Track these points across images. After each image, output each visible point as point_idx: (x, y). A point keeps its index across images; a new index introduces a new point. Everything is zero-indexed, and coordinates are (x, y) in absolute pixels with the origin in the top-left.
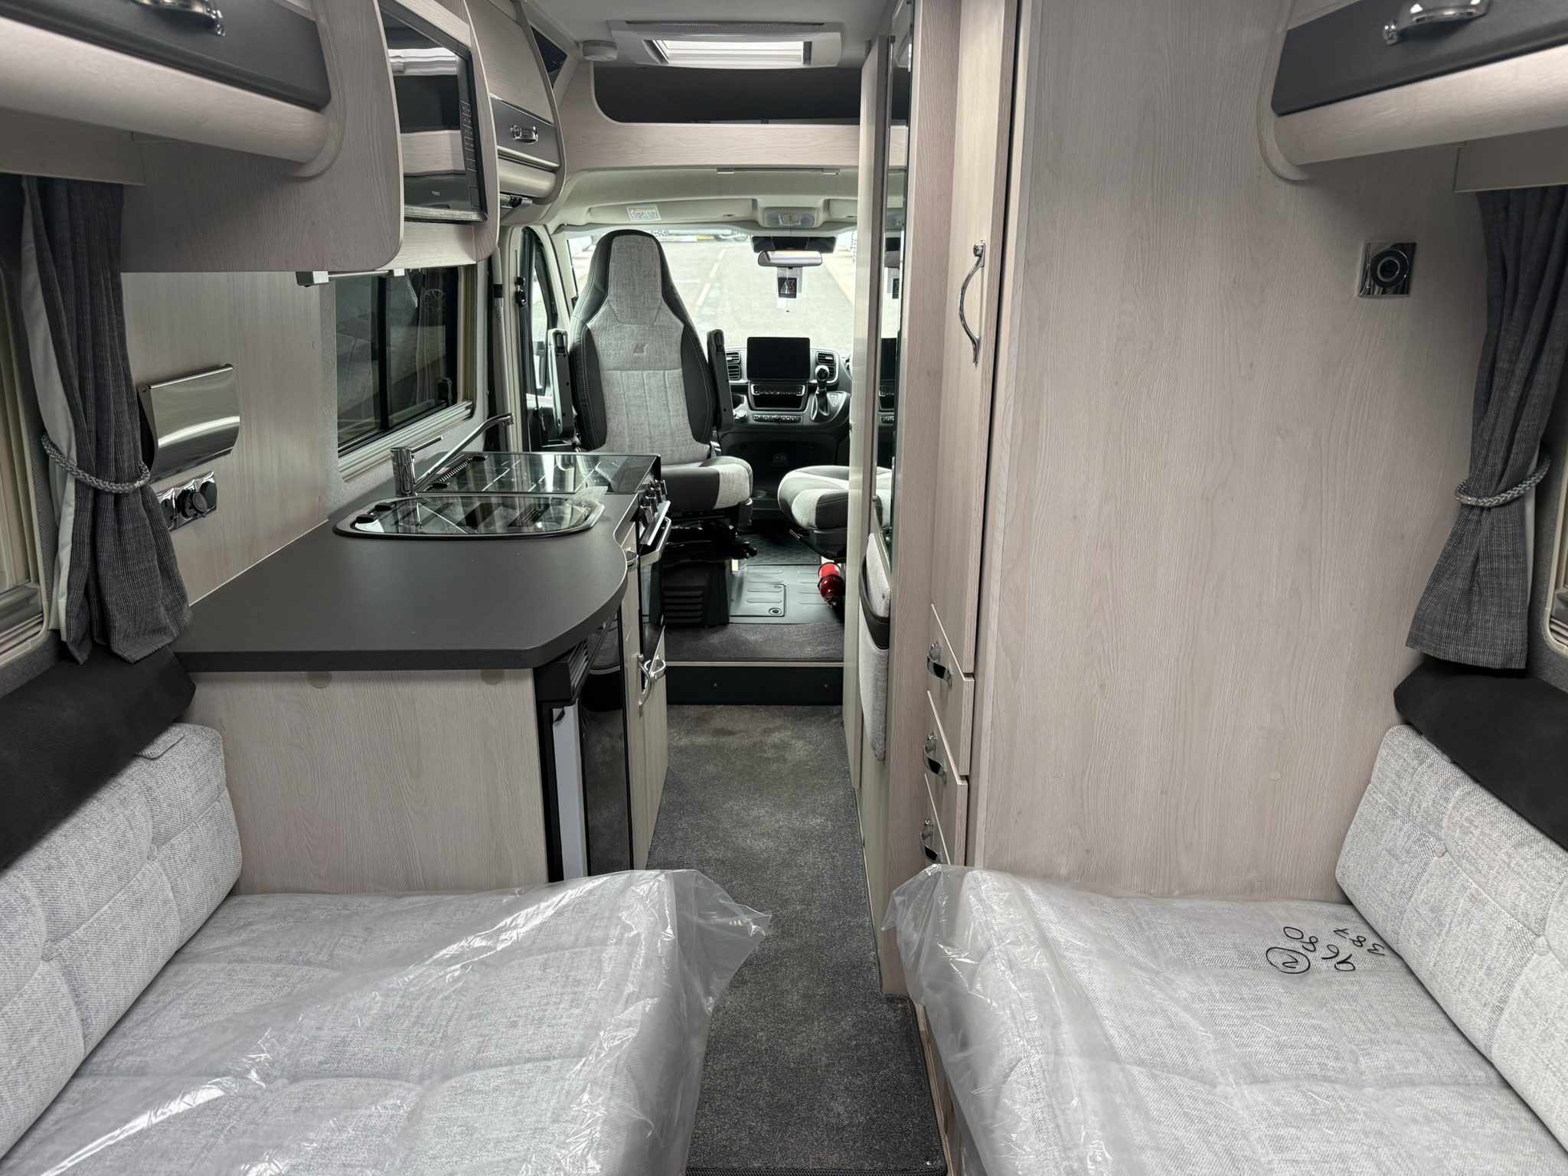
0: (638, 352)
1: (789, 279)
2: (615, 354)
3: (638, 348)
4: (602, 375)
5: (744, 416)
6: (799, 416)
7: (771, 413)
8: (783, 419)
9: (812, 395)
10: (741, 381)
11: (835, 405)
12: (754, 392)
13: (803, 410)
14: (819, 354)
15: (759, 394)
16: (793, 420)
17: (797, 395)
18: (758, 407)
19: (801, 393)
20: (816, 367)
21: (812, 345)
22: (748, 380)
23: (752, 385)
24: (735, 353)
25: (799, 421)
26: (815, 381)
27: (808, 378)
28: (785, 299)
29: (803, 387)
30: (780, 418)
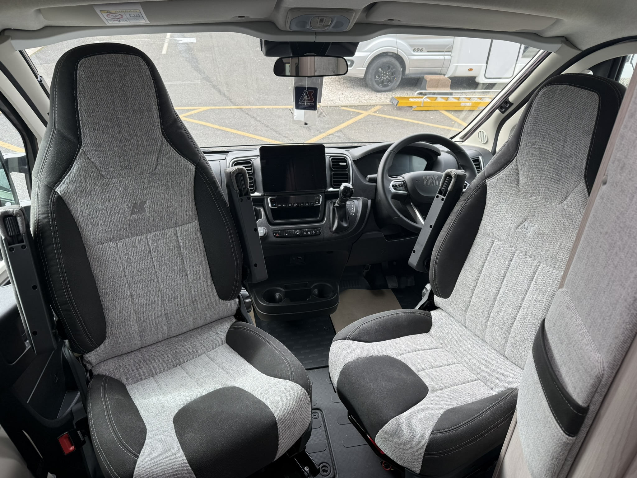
0: (136, 213)
1: (309, 88)
2: (105, 221)
3: (138, 208)
4: (88, 252)
5: (265, 234)
6: (320, 228)
7: (291, 227)
8: (305, 233)
9: (328, 204)
10: (256, 194)
11: (353, 213)
12: (272, 206)
13: (322, 220)
14: (332, 159)
15: (276, 207)
16: (314, 232)
17: (315, 205)
18: (277, 221)
19: (319, 203)
20: (331, 173)
21: (327, 150)
22: (264, 193)
23: (269, 198)
24: (247, 163)
25: (320, 233)
26: (331, 189)
27: (326, 187)
28: (302, 112)
29: (320, 197)
30: (302, 233)
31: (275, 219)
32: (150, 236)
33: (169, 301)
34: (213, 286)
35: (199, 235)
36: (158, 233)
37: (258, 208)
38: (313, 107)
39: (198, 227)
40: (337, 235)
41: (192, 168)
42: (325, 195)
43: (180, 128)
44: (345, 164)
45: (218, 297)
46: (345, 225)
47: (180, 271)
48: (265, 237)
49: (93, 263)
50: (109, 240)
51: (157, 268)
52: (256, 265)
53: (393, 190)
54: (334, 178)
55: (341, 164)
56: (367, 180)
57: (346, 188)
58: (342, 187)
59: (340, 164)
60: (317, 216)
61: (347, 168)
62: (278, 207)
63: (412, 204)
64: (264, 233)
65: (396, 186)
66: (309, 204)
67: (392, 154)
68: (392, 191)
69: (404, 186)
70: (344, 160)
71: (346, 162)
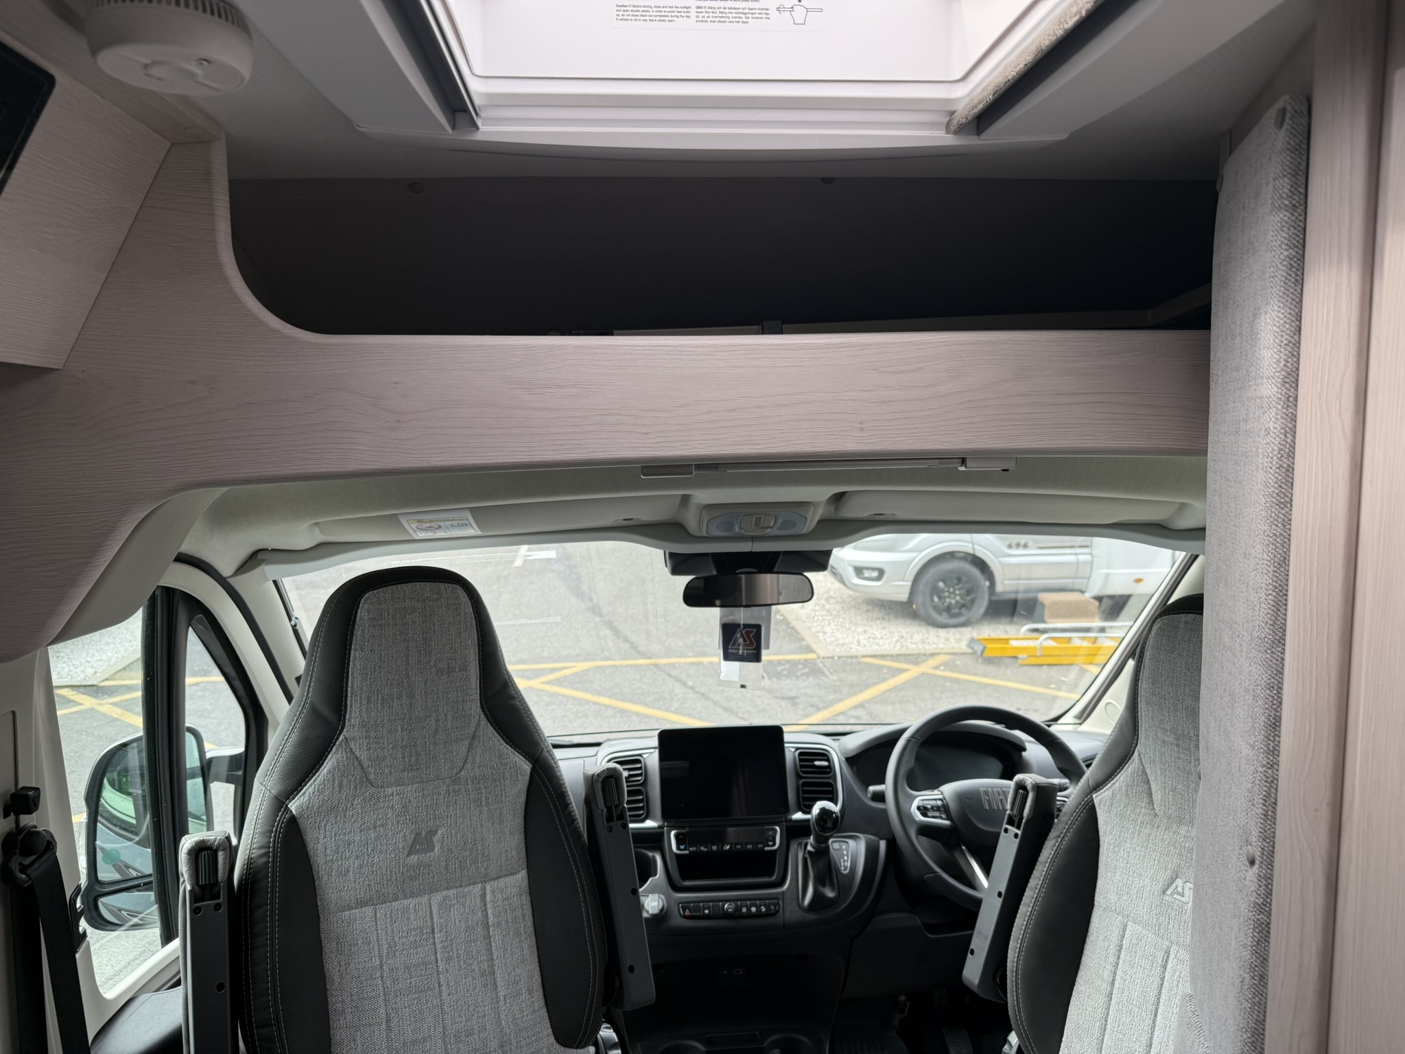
0: (417, 852)
1: (746, 626)
2: (361, 867)
3: (421, 842)
4: (323, 926)
5: (662, 910)
6: (778, 899)
7: (716, 896)
8: (744, 910)
9: (794, 847)
10: (650, 824)
11: (846, 868)
12: (678, 848)
13: (781, 883)
14: (800, 754)
15: (687, 852)
16: (763, 909)
17: (767, 849)
18: (687, 883)
19: (774, 844)
20: (797, 782)
21: (787, 737)
22: (664, 822)
23: (673, 833)
24: (633, 762)
25: (778, 911)
26: (798, 816)
27: (787, 810)
28: (736, 665)
29: (776, 831)
30: (738, 909)
31: (684, 878)
32: (437, 898)
33: (457, 1037)
34: (544, 1012)
35: (526, 900)
36: (452, 892)
37: (650, 854)
38: (756, 658)
39: (526, 883)
40: (813, 917)
41: (527, 767)
42: (787, 827)
43: (513, 698)
44: (825, 763)
45: (552, 1039)
46: (830, 894)
47: (483, 974)
48: (661, 918)
49: (329, 947)
50: (361, 904)
51: (441, 965)
52: (631, 969)
53: (919, 817)
54: (805, 792)
55: (817, 763)
56: (869, 795)
57: (824, 811)
58: (816, 810)
59: (815, 765)
60: (771, 875)
61: (829, 773)
62: (690, 852)
63: (964, 848)
64: (660, 907)
65: (925, 808)
66: (753, 847)
67: (910, 745)
68: (917, 819)
69: (942, 809)
70: (824, 755)
71: (828, 760)
